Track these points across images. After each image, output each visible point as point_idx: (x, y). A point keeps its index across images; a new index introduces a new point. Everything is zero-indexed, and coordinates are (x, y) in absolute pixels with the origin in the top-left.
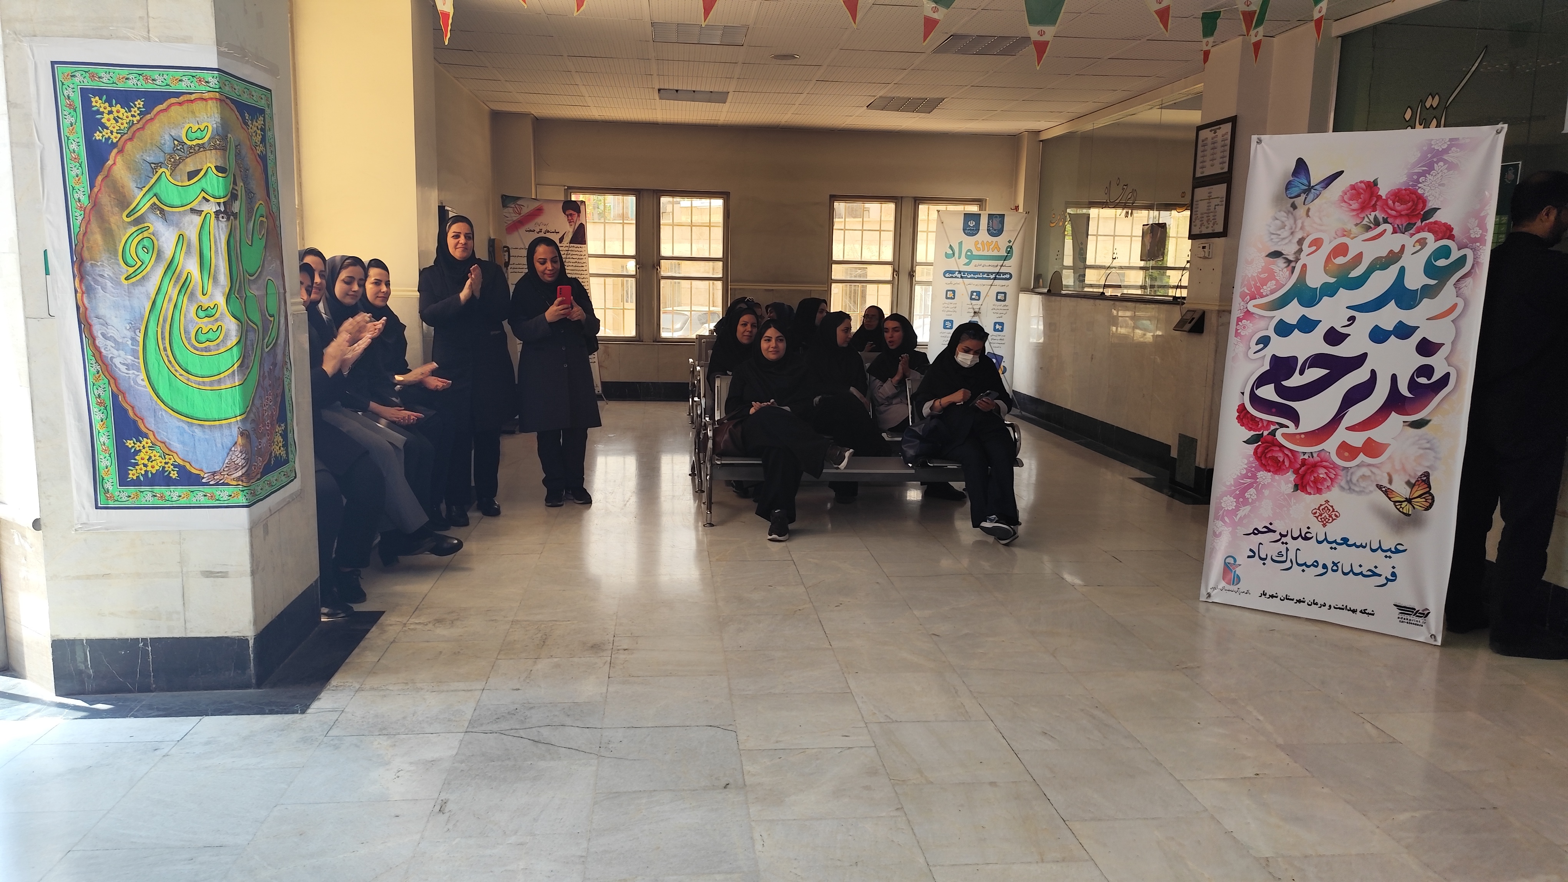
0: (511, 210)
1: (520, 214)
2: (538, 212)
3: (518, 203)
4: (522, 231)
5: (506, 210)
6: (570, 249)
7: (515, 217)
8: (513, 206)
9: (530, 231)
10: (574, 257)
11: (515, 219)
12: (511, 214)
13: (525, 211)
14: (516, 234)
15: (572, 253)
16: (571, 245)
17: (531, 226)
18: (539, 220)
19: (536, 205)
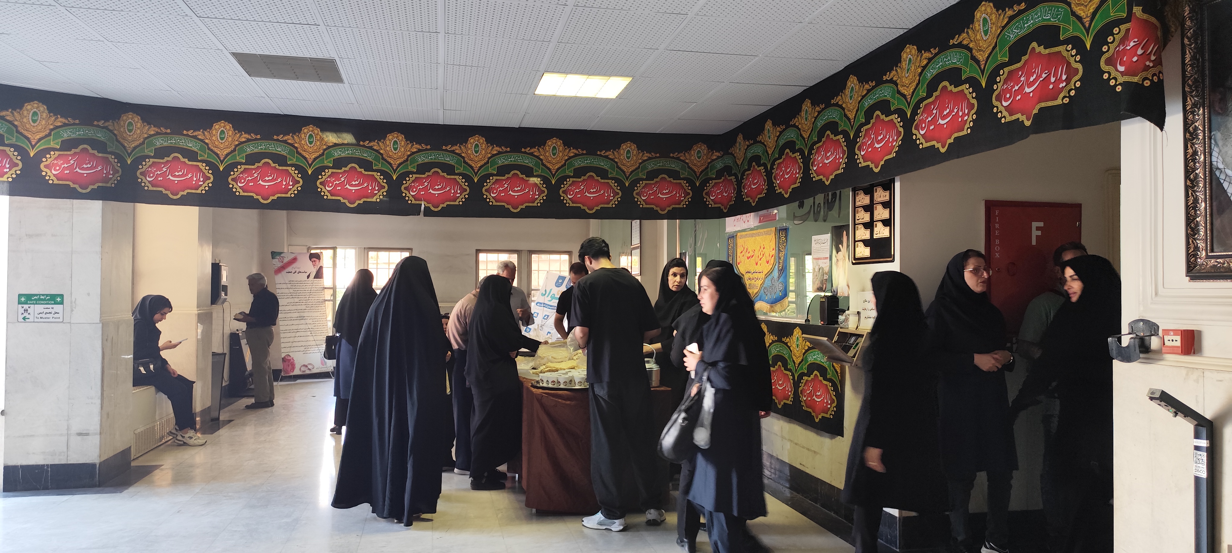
0: (277, 260)
1: (283, 262)
2: (294, 260)
3: (282, 255)
4: (284, 273)
5: (274, 260)
6: (314, 282)
7: (280, 264)
8: (278, 257)
9: (289, 272)
10: (316, 287)
11: (279, 265)
12: (277, 263)
13: (286, 260)
14: (280, 275)
15: (315, 284)
16: (315, 279)
17: (289, 269)
18: (294, 265)
19: (292, 256)
